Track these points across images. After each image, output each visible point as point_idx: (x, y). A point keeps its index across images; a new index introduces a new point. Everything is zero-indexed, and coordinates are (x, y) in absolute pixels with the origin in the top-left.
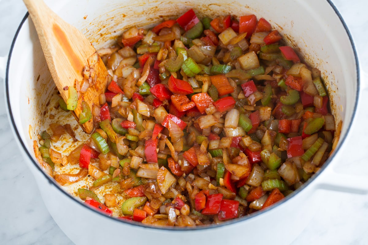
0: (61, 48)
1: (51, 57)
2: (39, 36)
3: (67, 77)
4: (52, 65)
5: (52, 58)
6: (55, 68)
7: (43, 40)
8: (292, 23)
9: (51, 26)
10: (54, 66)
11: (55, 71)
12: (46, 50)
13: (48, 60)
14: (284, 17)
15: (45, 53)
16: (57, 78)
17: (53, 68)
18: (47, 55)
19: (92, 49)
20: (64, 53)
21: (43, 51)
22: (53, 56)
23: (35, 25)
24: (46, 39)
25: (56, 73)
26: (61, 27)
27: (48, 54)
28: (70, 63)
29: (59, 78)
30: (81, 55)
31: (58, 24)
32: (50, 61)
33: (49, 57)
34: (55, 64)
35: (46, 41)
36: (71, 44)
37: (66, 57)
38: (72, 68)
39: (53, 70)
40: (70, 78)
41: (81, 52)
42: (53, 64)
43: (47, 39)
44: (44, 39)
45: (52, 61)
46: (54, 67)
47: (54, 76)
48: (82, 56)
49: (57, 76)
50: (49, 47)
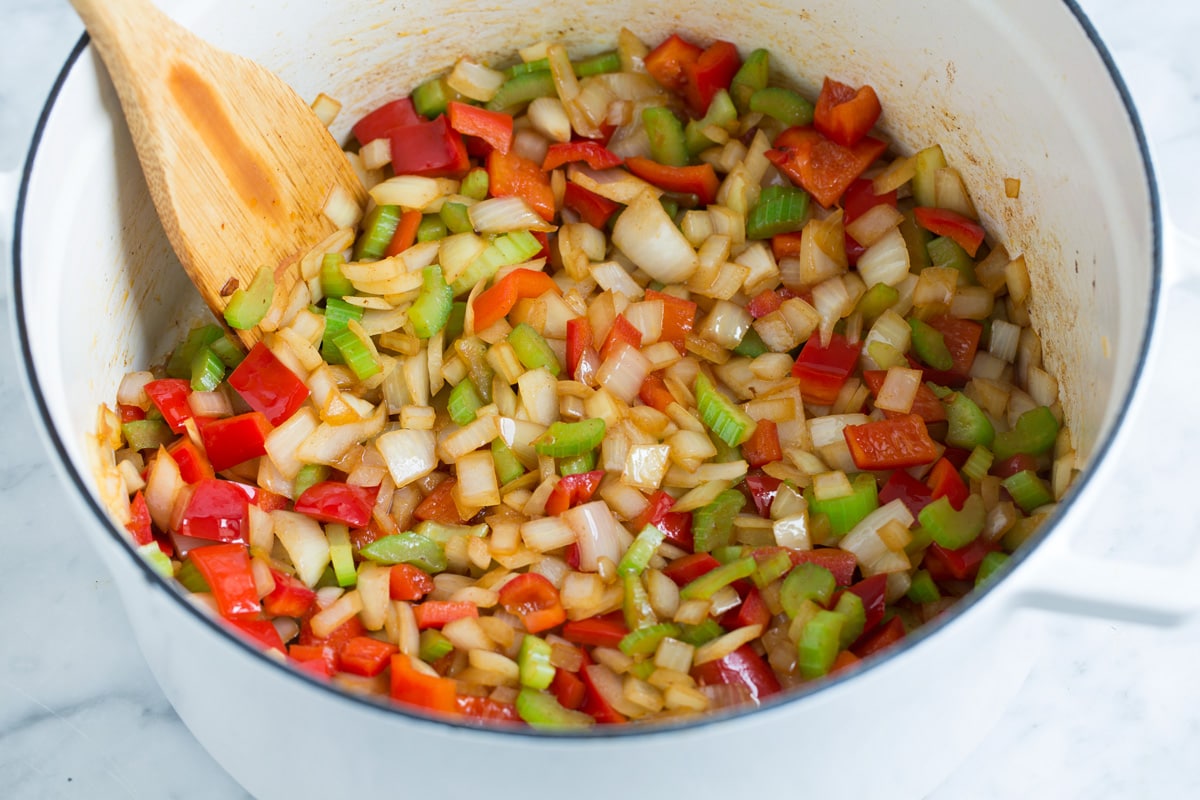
0: (195, 136)
1: (159, 169)
2: (124, 103)
3: (213, 227)
4: (162, 194)
5: (163, 173)
6: (171, 204)
7: (135, 117)
8: (950, 70)
9: (164, 73)
10: (169, 197)
11: (172, 212)
12: (145, 146)
13: (150, 177)
14: (925, 51)
15: (143, 157)
16: (177, 232)
17: (164, 203)
18: (147, 162)
19: (308, 123)
20: (206, 152)
21: (137, 149)
22: (165, 170)
23: (112, 72)
24: (144, 115)
25: (176, 219)
26: (198, 69)
27: (150, 160)
28: (226, 182)
29: (184, 235)
30: (269, 146)
31: (190, 63)
32: (157, 181)
33: (154, 169)
34: (172, 191)
35: (146, 122)
36: (233, 118)
37: (214, 163)
38: (233, 193)
39: (165, 207)
40: (223, 226)
41: (268, 139)
42: (165, 189)
43: (147, 116)
44: (138, 115)
45: (163, 181)
46: (168, 199)
47: (169, 225)
48: (272, 149)
49: (178, 227)
50: (153, 141)
